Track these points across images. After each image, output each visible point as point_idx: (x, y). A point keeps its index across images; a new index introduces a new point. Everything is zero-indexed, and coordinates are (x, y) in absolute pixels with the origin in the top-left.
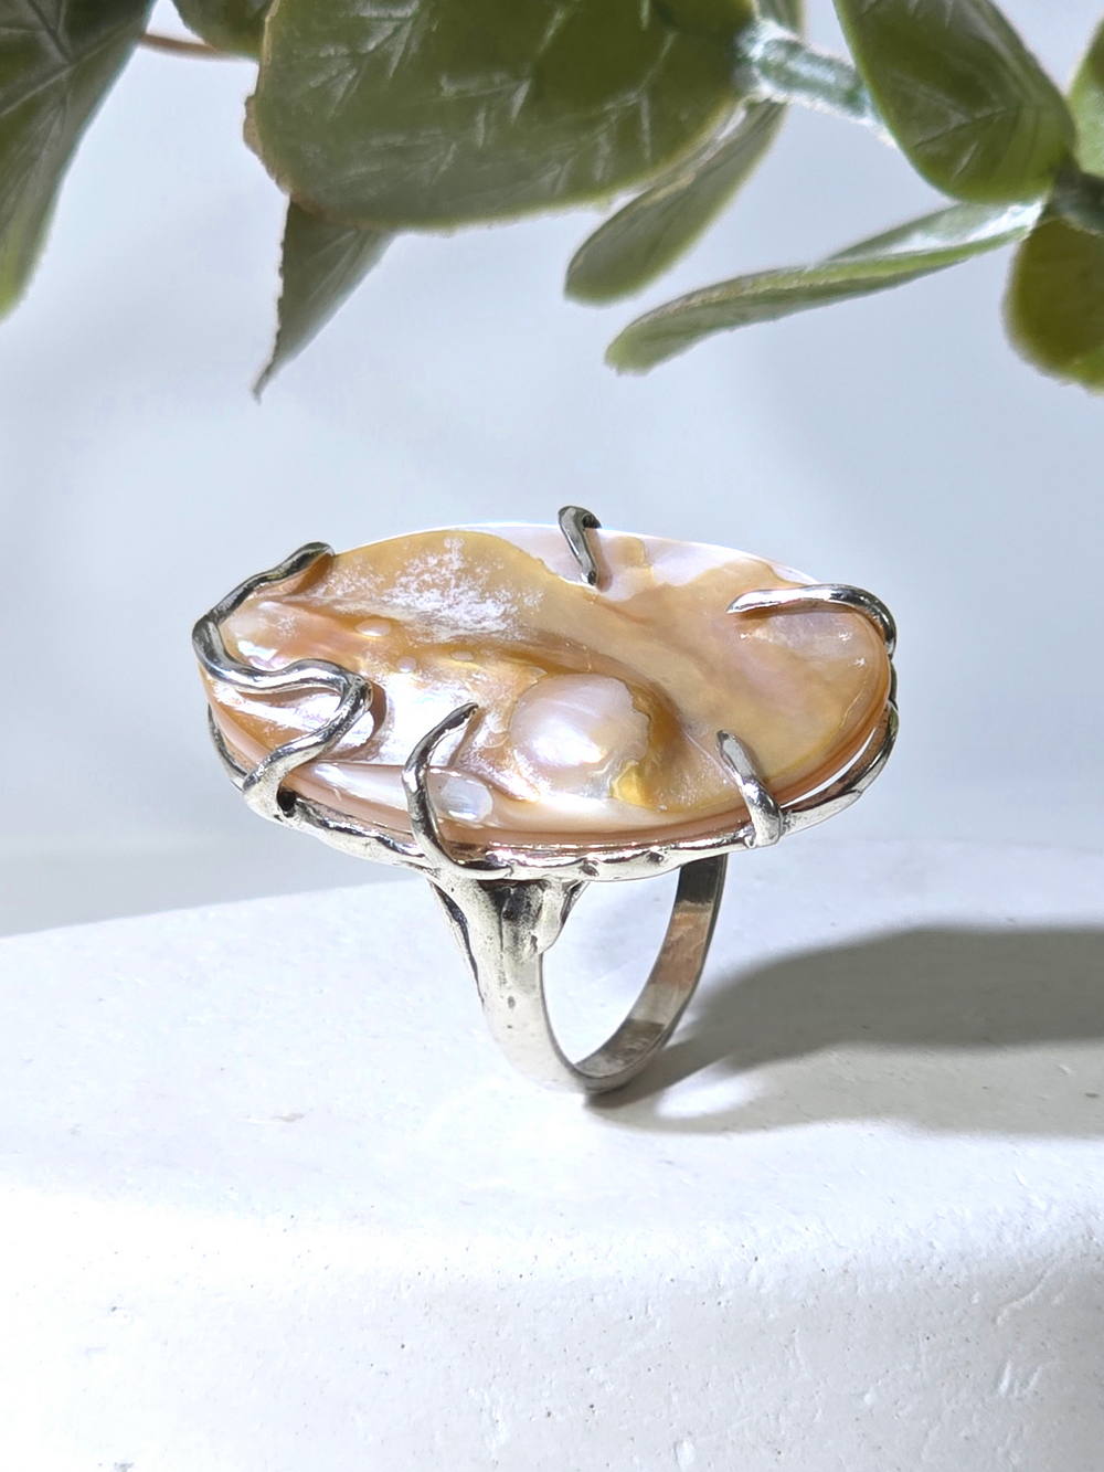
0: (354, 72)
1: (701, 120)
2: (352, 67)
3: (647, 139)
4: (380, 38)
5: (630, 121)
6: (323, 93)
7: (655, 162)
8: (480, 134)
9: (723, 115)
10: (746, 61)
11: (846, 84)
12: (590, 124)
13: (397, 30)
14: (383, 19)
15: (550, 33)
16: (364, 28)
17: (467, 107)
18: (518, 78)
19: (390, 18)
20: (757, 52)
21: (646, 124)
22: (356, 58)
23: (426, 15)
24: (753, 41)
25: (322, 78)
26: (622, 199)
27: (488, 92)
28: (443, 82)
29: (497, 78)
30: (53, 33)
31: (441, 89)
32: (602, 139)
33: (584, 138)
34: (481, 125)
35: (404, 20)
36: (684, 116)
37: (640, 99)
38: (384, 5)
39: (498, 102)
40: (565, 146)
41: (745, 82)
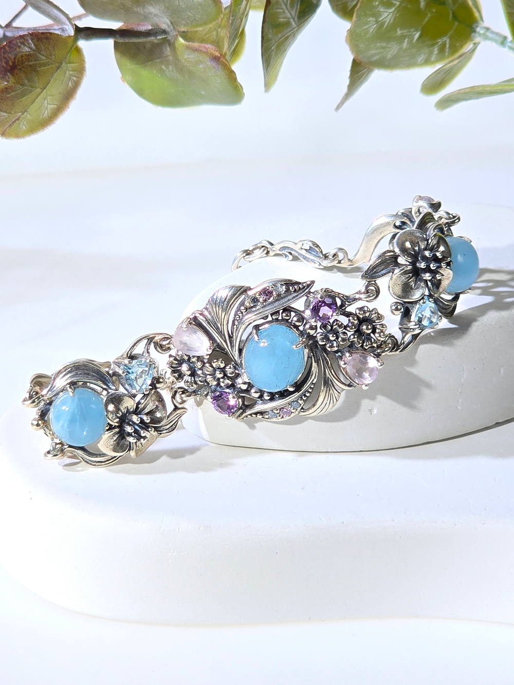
0: (375, 26)
1: (461, 46)
2: (375, 24)
3: (447, 50)
4: (383, 17)
5: (444, 45)
6: (367, 30)
7: (448, 57)
8: (405, 45)
9: (467, 45)
10: (475, 31)
11: (500, 40)
12: (433, 45)
13: (388, 15)
14: (384, 12)
15: (426, 19)
16: (379, 14)
17: (403, 37)
18: (417, 31)
19: (387, 12)
20: (478, 29)
21: (447, 46)
22: (377, 22)
23: (396, 12)
24: (477, 27)
25: (367, 26)
26: (438, 66)
27: (409, 33)
28: (398, 30)
29: (412, 30)
30: (294, 19)
31: (397, 32)
32: (436, 49)
33: (431, 48)
34: (406, 43)
35: (391, 13)
36: (457, 45)
37: (446, 39)
38: (385, 8)
39: (411, 37)
40: (426, 50)
41: (474, 37)
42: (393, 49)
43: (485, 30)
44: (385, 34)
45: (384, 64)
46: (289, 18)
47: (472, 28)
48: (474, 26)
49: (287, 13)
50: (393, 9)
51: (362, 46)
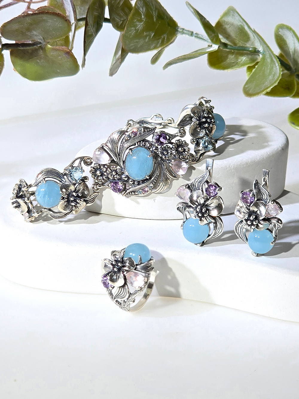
1: (172, 39)
2: (134, 31)
3: (165, 41)
5: (164, 38)
6: (131, 34)
9: (174, 38)
10: (178, 31)
11: (190, 33)
12: (159, 39)
13: (141, 26)
15: (157, 27)
16: (137, 26)
17: (146, 36)
18: (153, 32)
20: (179, 30)
21: (166, 39)
22: (135, 29)
23: (144, 24)
24: (178, 29)
25: (131, 32)
27: (149, 34)
28: (145, 33)
29: (151, 32)
32: (160, 41)
34: (147, 39)
35: (141, 25)
36: (170, 38)
37: (165, 36)
38: (139, 23)
39: (150, 36)
40: (156, 42)
41: (177, 33)
42: (141, 42)
43: (182, 30)
44: (138, 35)
45: (136, 50)
46: (93, 32)
47: (176, 29)
48: (177, 28)
49: (91, 30)
50: (143, 23)
51: (127, 42)
